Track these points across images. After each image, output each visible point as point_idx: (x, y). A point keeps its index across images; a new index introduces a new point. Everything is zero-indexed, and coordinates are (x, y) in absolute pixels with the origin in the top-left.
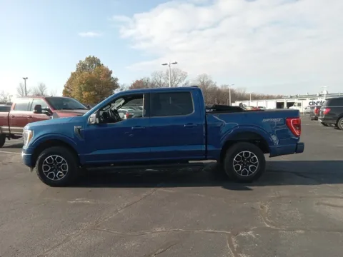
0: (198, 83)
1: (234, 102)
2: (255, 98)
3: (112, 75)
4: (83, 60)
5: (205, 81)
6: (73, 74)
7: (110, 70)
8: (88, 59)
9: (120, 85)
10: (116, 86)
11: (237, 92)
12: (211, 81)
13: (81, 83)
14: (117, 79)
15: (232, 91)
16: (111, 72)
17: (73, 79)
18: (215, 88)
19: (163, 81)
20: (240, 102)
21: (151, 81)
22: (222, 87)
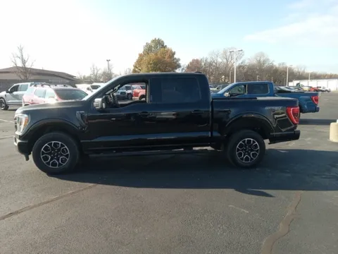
0: (255, 62)
1: (291, 81)
2: (316, 77)
3: (176, 56)
4: (150, 42)
5: (262, 60)
6: (140, 55)
7: (173, 51)
8: (153, 41)
9: (182, 65)
10: (179, 66)
11: (296, 70)
12: (268, 59)
13: (149, 63)
14: (179, 60)
15: (290, 69)
16: (174, 54)
17: (141, 59)
18: (272, 67)
19: (220, 60)
20: (298, 82)
21: (209, 60)
22: (280, 64)
